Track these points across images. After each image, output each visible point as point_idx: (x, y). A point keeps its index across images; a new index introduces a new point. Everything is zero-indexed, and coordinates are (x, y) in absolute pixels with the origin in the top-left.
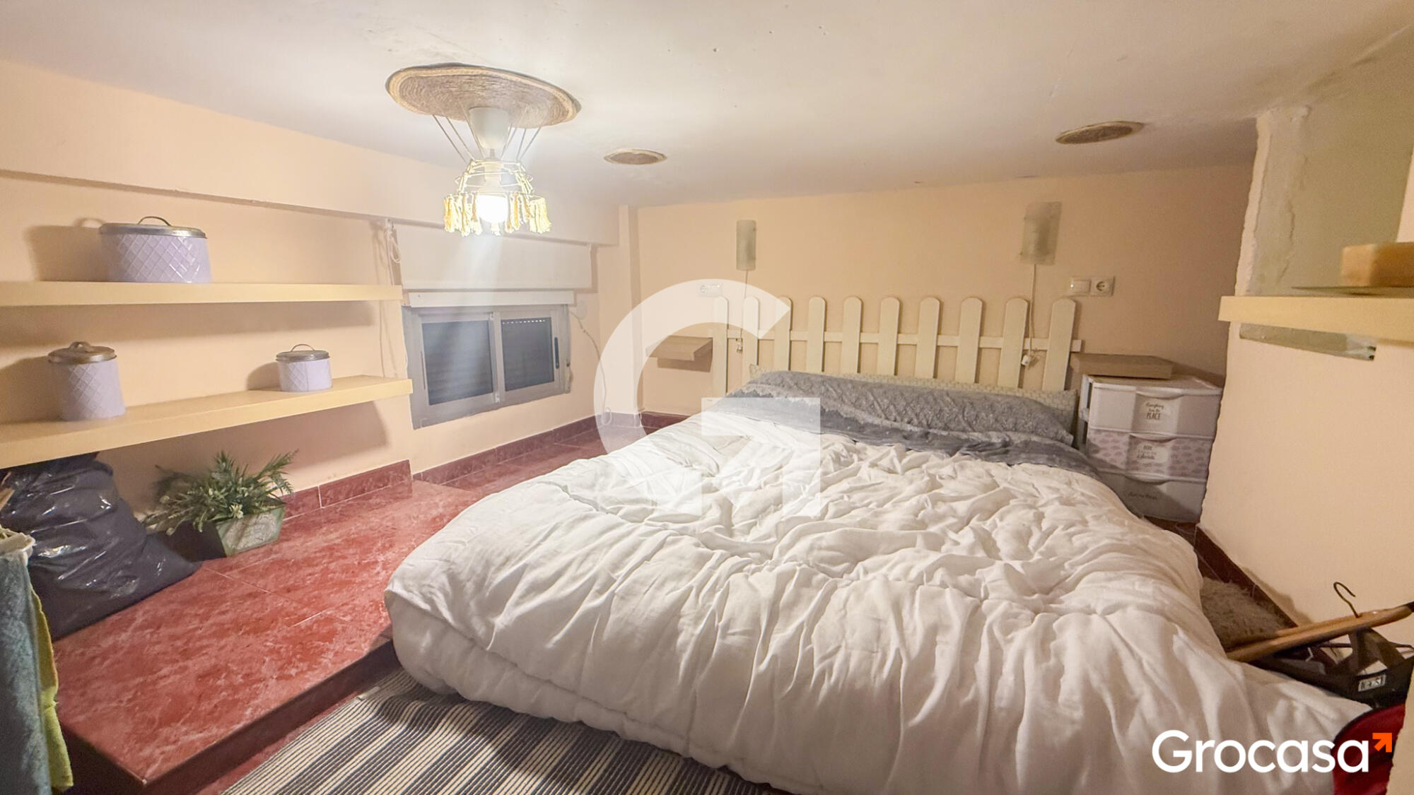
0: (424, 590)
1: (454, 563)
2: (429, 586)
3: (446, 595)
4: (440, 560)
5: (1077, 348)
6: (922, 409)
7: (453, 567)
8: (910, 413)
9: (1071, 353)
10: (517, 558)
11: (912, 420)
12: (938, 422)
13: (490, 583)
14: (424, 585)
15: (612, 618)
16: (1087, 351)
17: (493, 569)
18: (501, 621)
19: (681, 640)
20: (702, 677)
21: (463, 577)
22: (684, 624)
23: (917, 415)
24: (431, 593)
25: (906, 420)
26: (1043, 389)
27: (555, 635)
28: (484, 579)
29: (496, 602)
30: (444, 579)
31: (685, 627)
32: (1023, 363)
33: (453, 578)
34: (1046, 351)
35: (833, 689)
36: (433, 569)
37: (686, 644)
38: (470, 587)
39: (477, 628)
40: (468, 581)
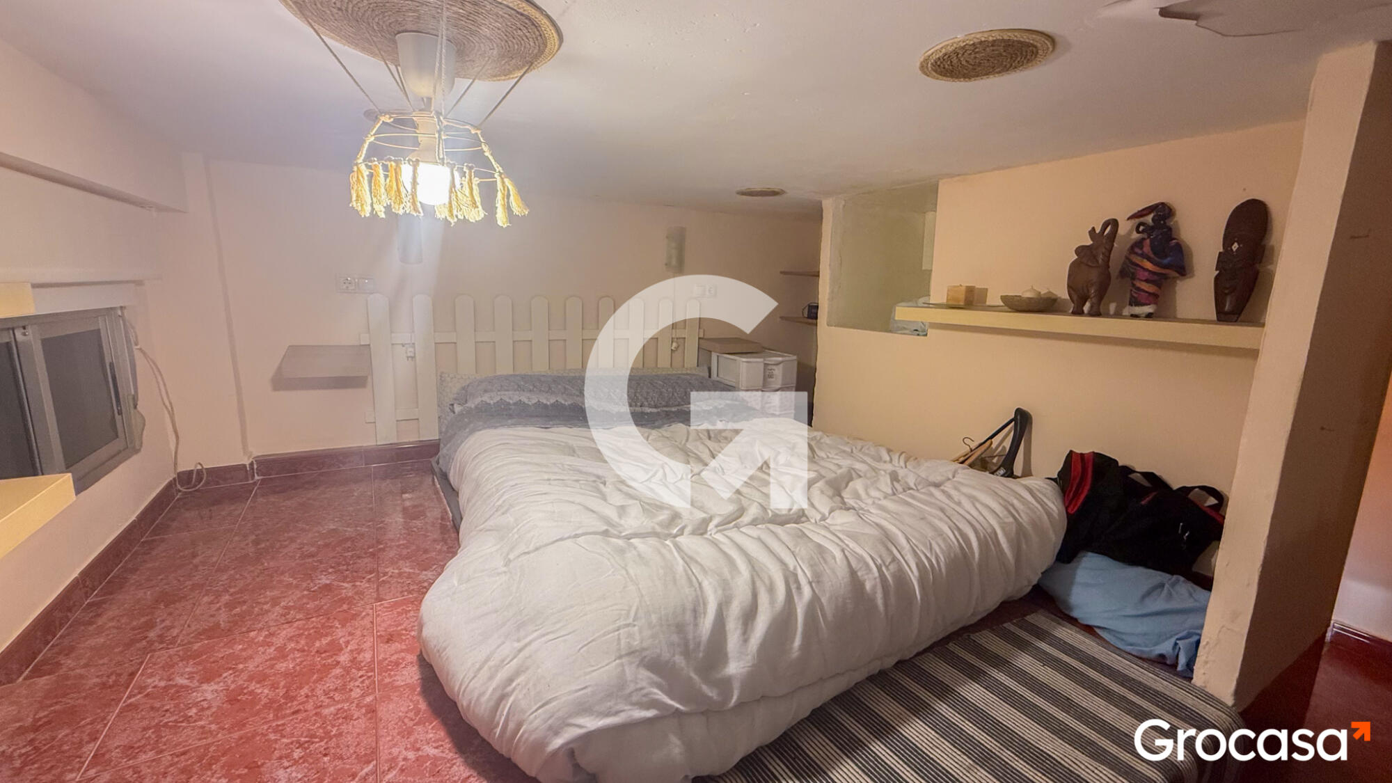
0: (634, 698)
1: (644, 649)
2: (637, 690)
3: (659, 687)
4: (620, 657)
7: (645, 654)
9: (699, 338)
10: (702, 605)
13: (699, 644)
14: (630, 695)
16: (705, 337)
17: (691, 628)
18: (736, 667)
19: (868, 586)
21: (666, 655)
22: (862, 575)
24: (645, 695)
27: (793, 642)
28: (686, 645)
29: (716, 651)
30: (644, 674)
31: (866, 577)
32: (673, 348)
33: (655, 665)
34: (685, 338)
36: (623, 671)
38: (679, 660)
39: (710, 694)
40: (674, 655)
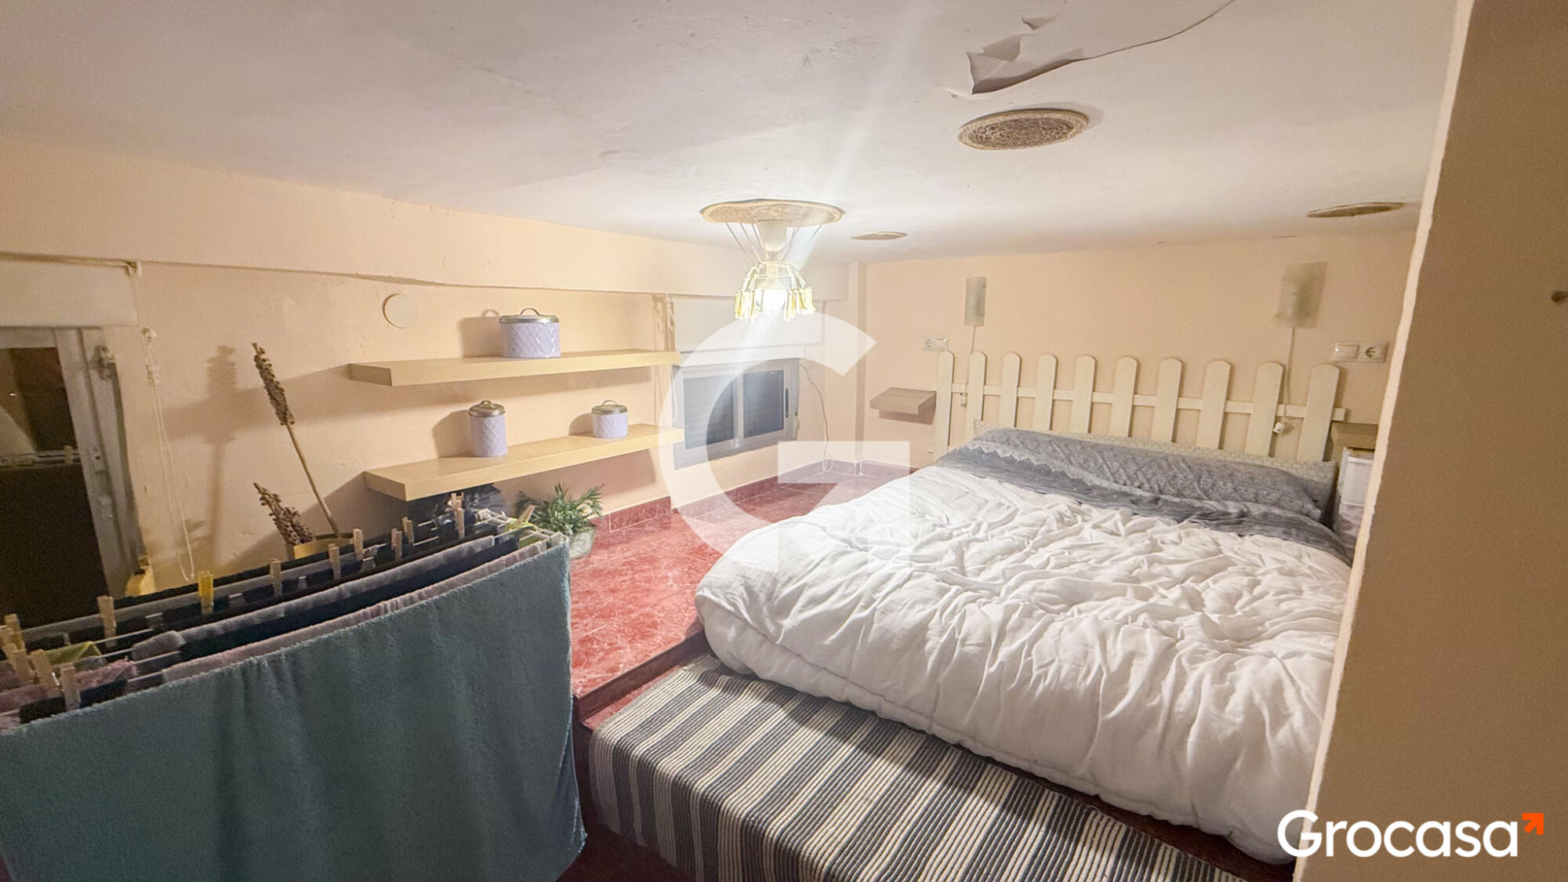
0: (729, 596)
1: (749, 579)
2: (732, 594)
3: (744, 601)
4: (738, 575)
5: (1340, 415)
6: (1154, 474)
7: (749, 581)
8: (1140, 477)
9: (1332, 422)
10: (797, 579)
11: (1142, 484)
12: (1170, 488)
13: (778, 596)
14: (727, 593)
15: (875, 626)
16: (1352, 420)
17: (780, 585)
18: (788, 623)
19: (928, 646)
20: (944, 673)
21: (757, 589)
22: (930, 635)
23: (1148, 480)
24: (734, 599)
25: (1136, 484)
26: (1298, 459)
27: (830, 635)
28: (773, 592)
29: (784, 608)
30: (742, 590)
31: (932, 637)
32: (1276, 430)
33: (749, 590)
34: (1303, 419)
35: (1046, 690)
36: (733, 582)
37: (933, 649)
38: (762, 597)
39: (769, 627)
40: (761, 592)
